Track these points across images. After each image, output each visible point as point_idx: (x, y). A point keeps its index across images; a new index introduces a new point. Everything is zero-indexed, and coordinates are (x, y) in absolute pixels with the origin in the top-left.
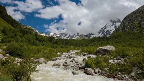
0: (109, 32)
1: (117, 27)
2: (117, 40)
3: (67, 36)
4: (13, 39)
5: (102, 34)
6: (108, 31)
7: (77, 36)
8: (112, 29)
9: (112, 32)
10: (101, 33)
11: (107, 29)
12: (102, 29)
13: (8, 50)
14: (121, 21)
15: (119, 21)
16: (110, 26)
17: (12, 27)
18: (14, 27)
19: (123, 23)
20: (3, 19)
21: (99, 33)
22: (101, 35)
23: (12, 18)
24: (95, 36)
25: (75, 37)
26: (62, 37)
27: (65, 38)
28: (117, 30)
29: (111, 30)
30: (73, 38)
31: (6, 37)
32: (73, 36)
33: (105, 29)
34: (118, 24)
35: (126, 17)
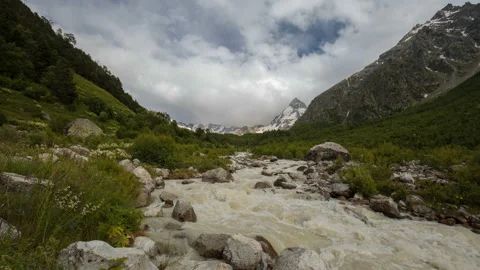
0: (288, 123)
1: (301, 115)
2: (306, 135)
3: (221, 129)
4: (137, 132)
5: (277, 126)
6: (287, 121)
7: (237, 128)
8: (292, 118)
9: (292, 124)
10: (275, 124)
11: (285, 118)
12: (277, 117)
13: (137, 150)
14: (307, 106)
15: (303, 105)
16: (289, 114)
17: (132, 113)
18: (135, 111)
19: (310, 108)
20: (118, 99)
21: (272, 124)
22: (275, 128)
23: (130, 98)
24: (266, 129)
25: (234, 130)
26: (213, 131)
27: (217, 132)
28: (300, 120)
29: (291, 120)
30: (231, 132)
31: (124, 127)
32: (230, 129)
33: (281, 117)
34: (302, 111)
35: (315, 99)
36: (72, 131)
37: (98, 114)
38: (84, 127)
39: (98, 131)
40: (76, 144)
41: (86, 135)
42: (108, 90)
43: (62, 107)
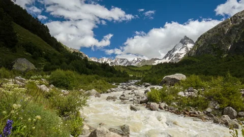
0: (179, 57)
1: (189, 50)
2: (189, 66)
3: (125, 62)
5: (169, 59)
6: (177, 55)
7: (137, 61)
9: (182, 56)
10: (168, 57)
12: (169, 52)
14: (195, 42)
15: (191, 42)
16: (180, 49)
19: (196, 44)
21: (165, 57)
22: (167, 60)
24: (160, 62)
25: (135, 63)
27: (122, 64)
28: (189, 54)
29: (181, 54)
30: (132, 64)
31: (50, 63)
32: (132, 62)
33: (173, 52)
34: (190, 46)
35: (202, 36)
36: (15, 66)
37: (32, 54)
38: (23, 64)
39: (32, 67)
40: (18, 76)
41: (24, 69)
42: (39, 35)
43: (8, 50)
